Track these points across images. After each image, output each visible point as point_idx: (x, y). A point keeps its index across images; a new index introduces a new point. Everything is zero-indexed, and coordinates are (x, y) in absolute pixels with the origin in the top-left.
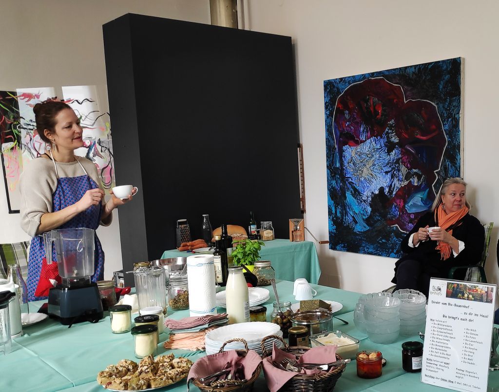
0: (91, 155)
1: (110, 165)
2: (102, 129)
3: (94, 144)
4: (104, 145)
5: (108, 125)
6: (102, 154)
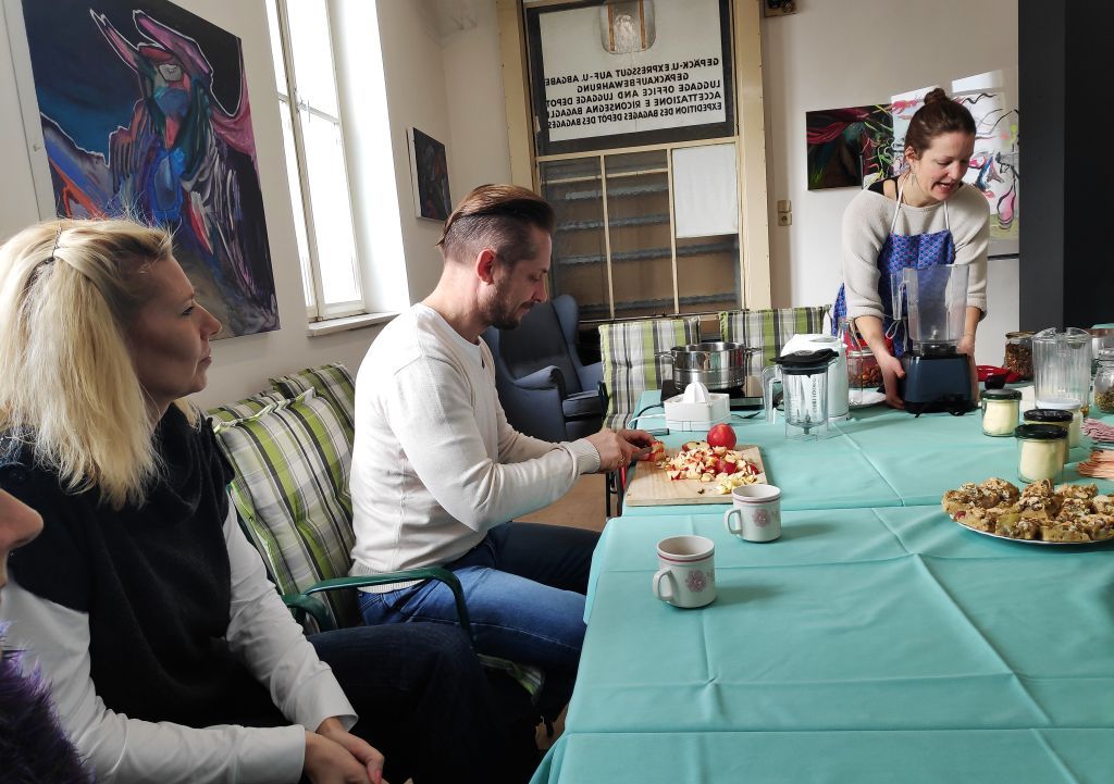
0: (984, 179)
1: (1012, 193)
2: (1005, 137)
3: (991, 161)
4: (1006, 161)
5: (1015, 129)
6: (1002, 176)
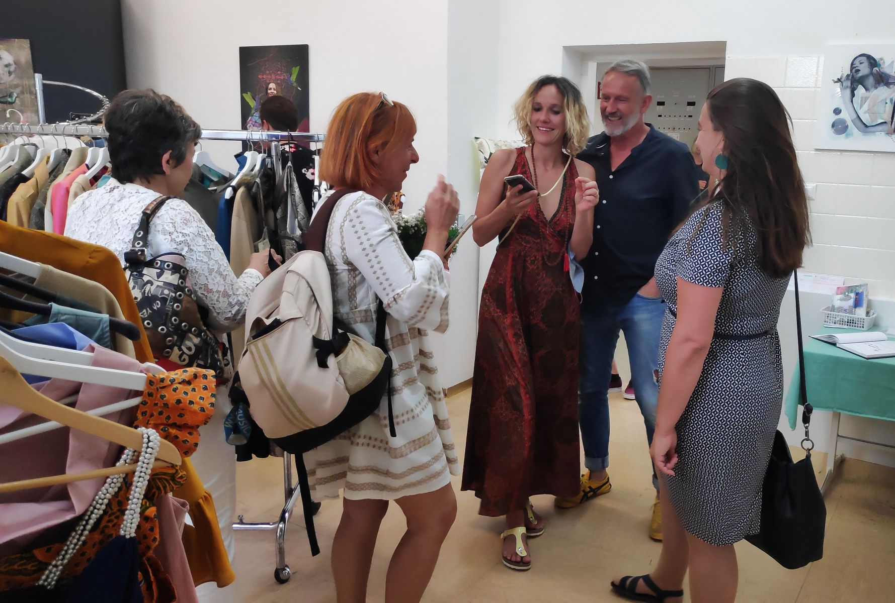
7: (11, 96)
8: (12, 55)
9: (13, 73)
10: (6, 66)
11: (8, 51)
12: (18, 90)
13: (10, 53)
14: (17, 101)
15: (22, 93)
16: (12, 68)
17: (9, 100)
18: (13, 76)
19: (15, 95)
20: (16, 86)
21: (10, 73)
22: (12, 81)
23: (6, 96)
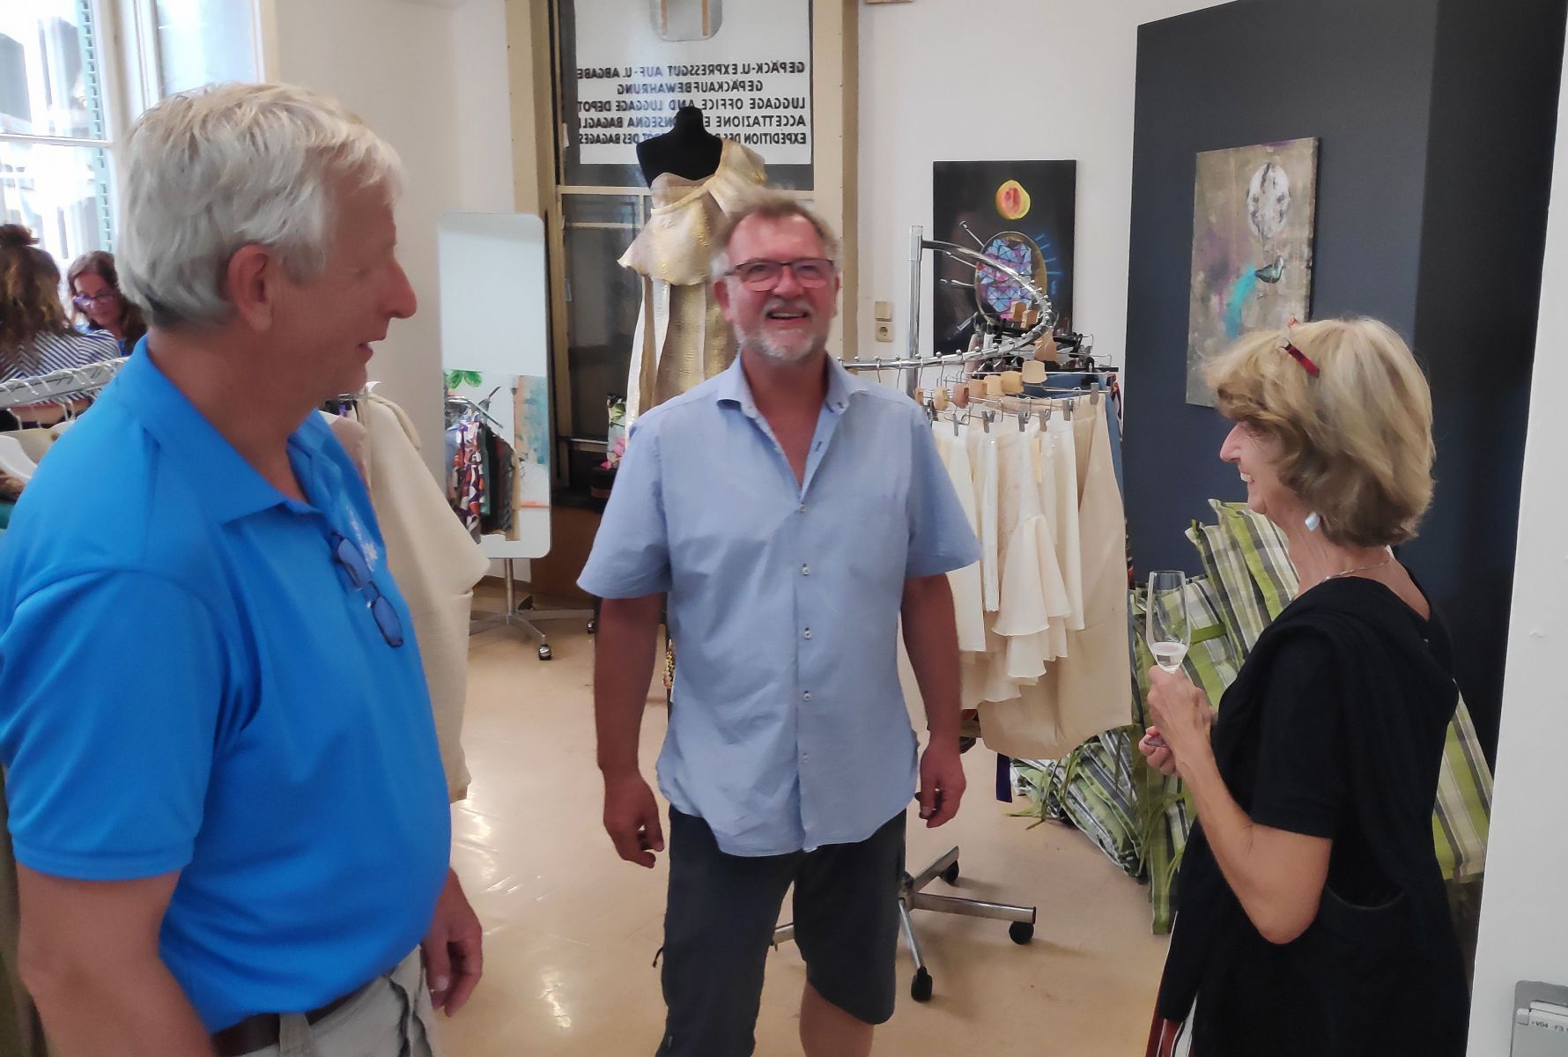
7: (1276, 267)
8: (1288, 176)
9: (1285, 216)
10: (1280, 200)
11: (1284, 167)
12: (1285, 254)
13: (1286, 172)
14: (1283, 278)
15: (1291, 257)
16: (1284, 208)
17: (1274, 273)
18: (1284, 221)
19: (1282, 262)
20: (1284, 244)
21: (1281, 215)
22: (1282, 232)
23: (1271, 266)
